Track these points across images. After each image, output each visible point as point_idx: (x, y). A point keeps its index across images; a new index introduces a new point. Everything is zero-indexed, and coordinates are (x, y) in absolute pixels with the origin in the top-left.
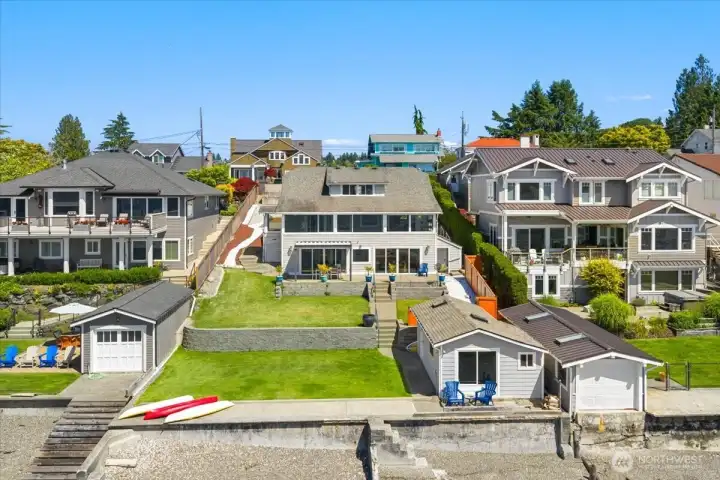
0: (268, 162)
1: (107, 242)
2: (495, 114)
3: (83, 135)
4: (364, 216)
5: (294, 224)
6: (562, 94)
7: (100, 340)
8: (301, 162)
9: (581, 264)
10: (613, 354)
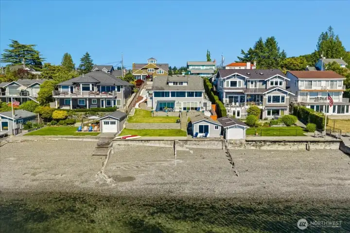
0: (148, 73)
1: (98, 99)
2: (242, 51)
3: (72, 61)
4: (180, 92)
5: (157, 94)
6: (271, 42)
7: (105, 124)
8: (160, 73)
9: (248, 107)
10: (237, 125)
